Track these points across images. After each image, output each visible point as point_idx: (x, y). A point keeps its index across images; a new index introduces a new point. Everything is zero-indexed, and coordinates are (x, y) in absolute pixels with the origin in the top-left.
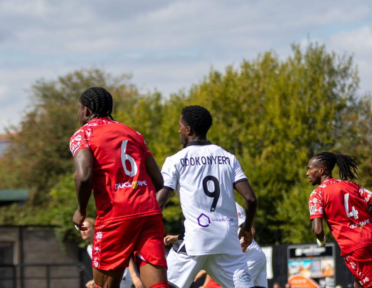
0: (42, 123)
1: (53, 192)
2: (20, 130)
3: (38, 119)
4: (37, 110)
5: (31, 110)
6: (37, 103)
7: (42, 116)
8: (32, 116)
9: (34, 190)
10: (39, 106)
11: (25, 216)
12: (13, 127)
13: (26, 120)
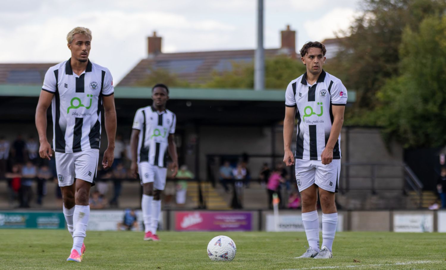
0: (370, 28)
1: (380, 95)
2: (349, 34)
3: (366, 25)
4: (365, 15)
5: (360, 14)
6: (366, 9)
7: (371, 21)
8: (360, 20)
9: (361, 91)
10: (368, 11)
11: (352, 117)
12: (342, 31)
13: (355, 25)
